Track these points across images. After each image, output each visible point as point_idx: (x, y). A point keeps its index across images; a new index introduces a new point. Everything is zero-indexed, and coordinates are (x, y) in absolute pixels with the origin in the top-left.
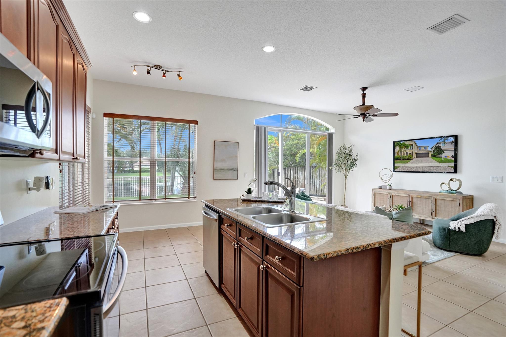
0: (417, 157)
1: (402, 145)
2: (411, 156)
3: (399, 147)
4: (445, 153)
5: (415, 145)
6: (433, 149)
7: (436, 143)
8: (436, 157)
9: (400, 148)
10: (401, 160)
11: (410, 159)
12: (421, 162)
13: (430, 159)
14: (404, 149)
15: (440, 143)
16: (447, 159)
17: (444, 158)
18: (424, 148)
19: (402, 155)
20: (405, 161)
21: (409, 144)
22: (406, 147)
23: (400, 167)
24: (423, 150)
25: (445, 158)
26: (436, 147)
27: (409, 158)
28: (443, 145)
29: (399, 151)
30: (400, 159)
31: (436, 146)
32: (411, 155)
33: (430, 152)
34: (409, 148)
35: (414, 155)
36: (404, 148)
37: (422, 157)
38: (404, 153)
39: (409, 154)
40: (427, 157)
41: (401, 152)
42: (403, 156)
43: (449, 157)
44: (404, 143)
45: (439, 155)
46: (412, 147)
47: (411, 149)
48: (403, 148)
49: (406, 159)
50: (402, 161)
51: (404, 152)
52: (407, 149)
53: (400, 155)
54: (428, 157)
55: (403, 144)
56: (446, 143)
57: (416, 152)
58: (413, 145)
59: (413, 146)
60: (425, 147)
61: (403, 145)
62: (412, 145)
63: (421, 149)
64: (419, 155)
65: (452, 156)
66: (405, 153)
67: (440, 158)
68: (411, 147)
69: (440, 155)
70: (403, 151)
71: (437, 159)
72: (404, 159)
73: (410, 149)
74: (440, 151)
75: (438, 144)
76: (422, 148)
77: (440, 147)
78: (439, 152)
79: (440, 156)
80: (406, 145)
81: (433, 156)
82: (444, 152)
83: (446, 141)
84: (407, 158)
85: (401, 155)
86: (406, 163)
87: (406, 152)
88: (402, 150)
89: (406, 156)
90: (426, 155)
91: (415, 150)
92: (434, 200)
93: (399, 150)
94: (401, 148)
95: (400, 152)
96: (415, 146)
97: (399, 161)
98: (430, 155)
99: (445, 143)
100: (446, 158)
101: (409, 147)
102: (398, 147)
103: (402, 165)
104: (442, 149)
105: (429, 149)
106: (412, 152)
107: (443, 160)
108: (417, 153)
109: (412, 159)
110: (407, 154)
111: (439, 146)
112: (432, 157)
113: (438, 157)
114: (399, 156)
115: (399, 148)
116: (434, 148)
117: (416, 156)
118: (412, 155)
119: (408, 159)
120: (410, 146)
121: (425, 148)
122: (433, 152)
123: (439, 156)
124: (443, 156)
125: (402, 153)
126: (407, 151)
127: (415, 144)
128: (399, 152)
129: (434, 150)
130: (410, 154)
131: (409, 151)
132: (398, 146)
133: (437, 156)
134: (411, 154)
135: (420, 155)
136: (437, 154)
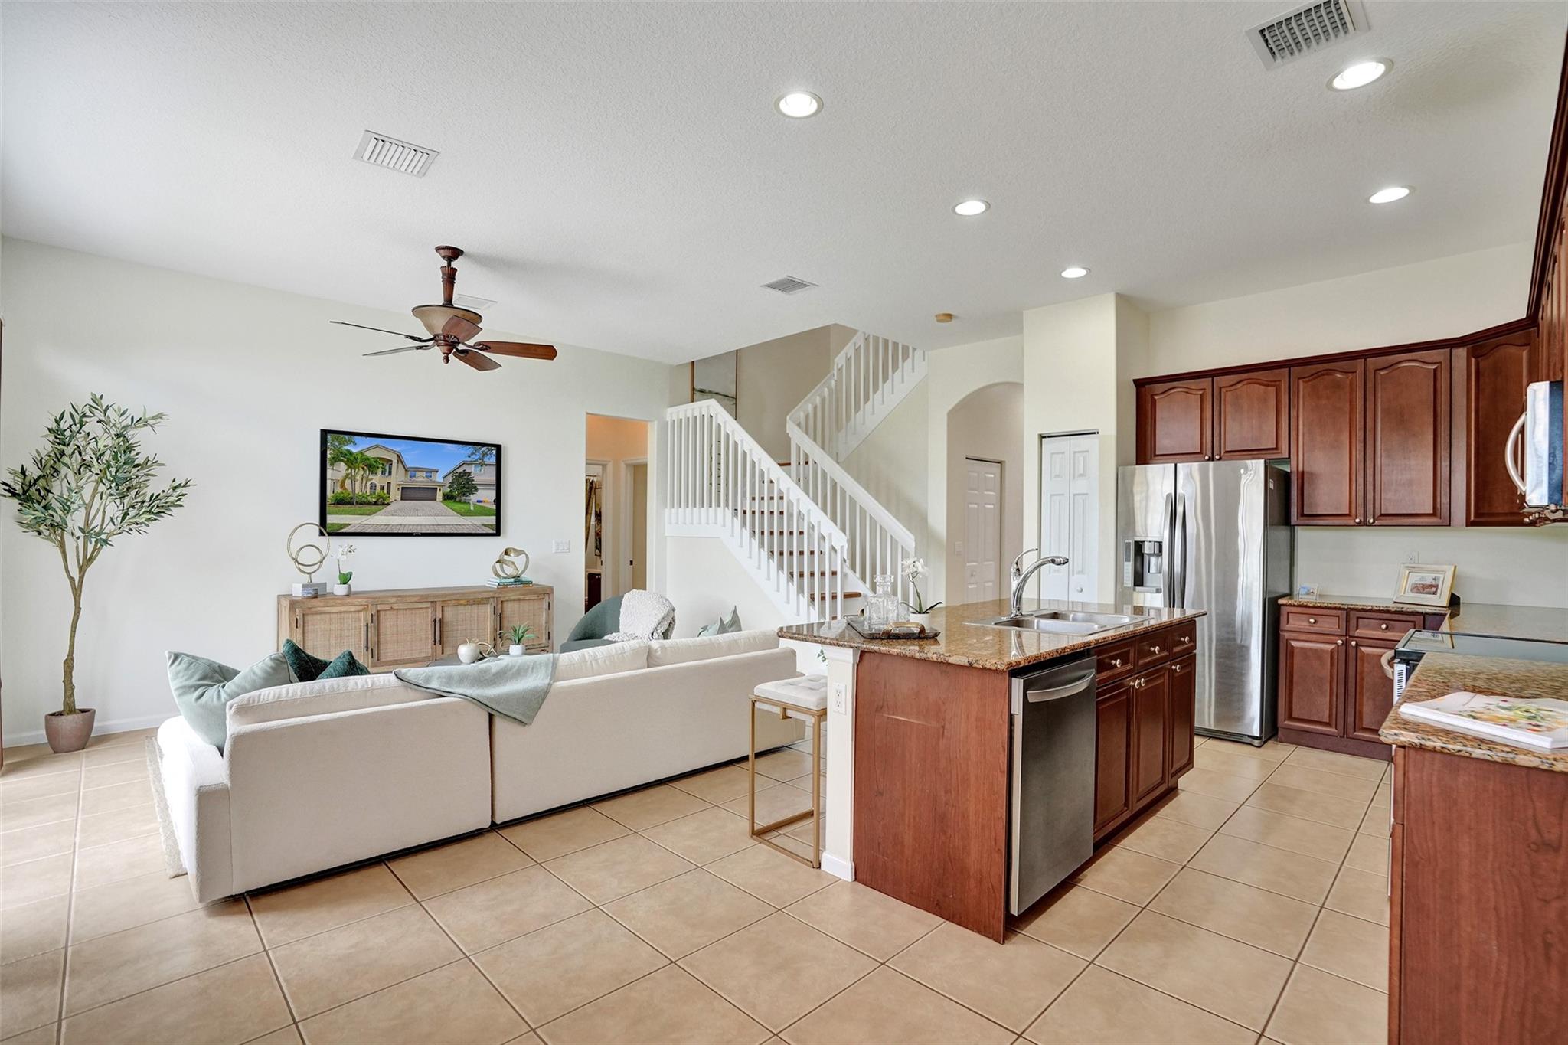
0: (402, 499)
1: (356, 459)
2: (385, 494)
4: (479, 491)
5: (398, 463)
6: (450, 479)
7: (459, 463)
8: (455, 501)
9: (349, 467)
10: (353, 504)
11: (381, 502)
12: (414, 512)
13: (439, 504)
14: (361, 472)
15: (470, 464)
16: (482, 507)
17: (475, 505)
18: (424, 474)
19: (357, 490)
20: (367, 507)
21: (378, 458)
22: (369, 466)
23: (350, 525)
24: (420, 479)
25: (477, 504)
26: (455, 474)
27: (378, 500)
28: (477, 468)
29: (345, 479)
30: (351, 503)
31: (458, 471)
32: (385, 491)
33: (440, 486)
34: (381, 470)
35: (395, 494)
36: (363, 468)
38: (364, 484)
39: (378, 488)
40: (432, 500)
41: (354, 481)
42: (361, 493)
43: (488, 502)
44: (362, 453)
45: (464, 495)
46: (390, 469)
47: (387, 474)
48: (361, 469)
49: (369, 504)
50: (358, 507)
51: (364, 482)
52: (374, 473)
53: (350, 489)
54: (434, 499)
55: (359, 456)
56: (485, 465)
57: (399, 485)
58: (391, 461)
59: (391, 464)
60: (431, 471)
61: (358, 461)
62: (389, 462)
63: (414, 476)
64: (408, 493)
66: (366, 485)
67: (465, 503)
68: (387, 468)
69: (467, 496)
70: (358, 478)
71: (457, 506)
72: (362, 503)
73: (383, 473)
74: (467, 486)
75: (464, 466)
76: (418, 474)
77: (469, 474)
78: (464, 487)
80: (369, 459)
81: (448, 497)
82: (477, 490)
83: (484, 459)
84: (374, 500)
85: (354, 490)
86: (369, 515)
87: (368, 484)
88: (355, 476)
89: (368, 493)
90: (427, 493)
91: (397, 478)
92: (499, 607)
93: (347, 475)
94: (351, 468)
95: (350, 481)
96: (398, 467)
97: (347, 507)
98: (439, 496)
99: (482, 464)
100: (480, 504)
101: (378, 468)
102: (342, 464)
103: (356, 519)
104: (473, 480)
105: (439, 478)
106: (389, 484)
107: (472, 508)
108: (402, 488)
109: (388, 504)
110: (373, 487)
111: (467, 471)
112: (445, 500)
113: (460, 501)
114: (346, 494)
115: (347, 470)
116: (451, 475)
117: (400, 497)
118: (388, 492)
119: (375, 503)
120: (383, 464)
121: (428, 474)
122: (450, 487)
123: (463, 498)
124: (473, 498)
125: (358, 484)
126: (371, 479)
127: (399, 458)
128: (348, 482)
129: (453, 483)
130: (382, 488)
131: (378, 479)
132: (342, 461)
133: (458, 499)
134: (386, 488)
135: (412, 493)
136: (459, 494)
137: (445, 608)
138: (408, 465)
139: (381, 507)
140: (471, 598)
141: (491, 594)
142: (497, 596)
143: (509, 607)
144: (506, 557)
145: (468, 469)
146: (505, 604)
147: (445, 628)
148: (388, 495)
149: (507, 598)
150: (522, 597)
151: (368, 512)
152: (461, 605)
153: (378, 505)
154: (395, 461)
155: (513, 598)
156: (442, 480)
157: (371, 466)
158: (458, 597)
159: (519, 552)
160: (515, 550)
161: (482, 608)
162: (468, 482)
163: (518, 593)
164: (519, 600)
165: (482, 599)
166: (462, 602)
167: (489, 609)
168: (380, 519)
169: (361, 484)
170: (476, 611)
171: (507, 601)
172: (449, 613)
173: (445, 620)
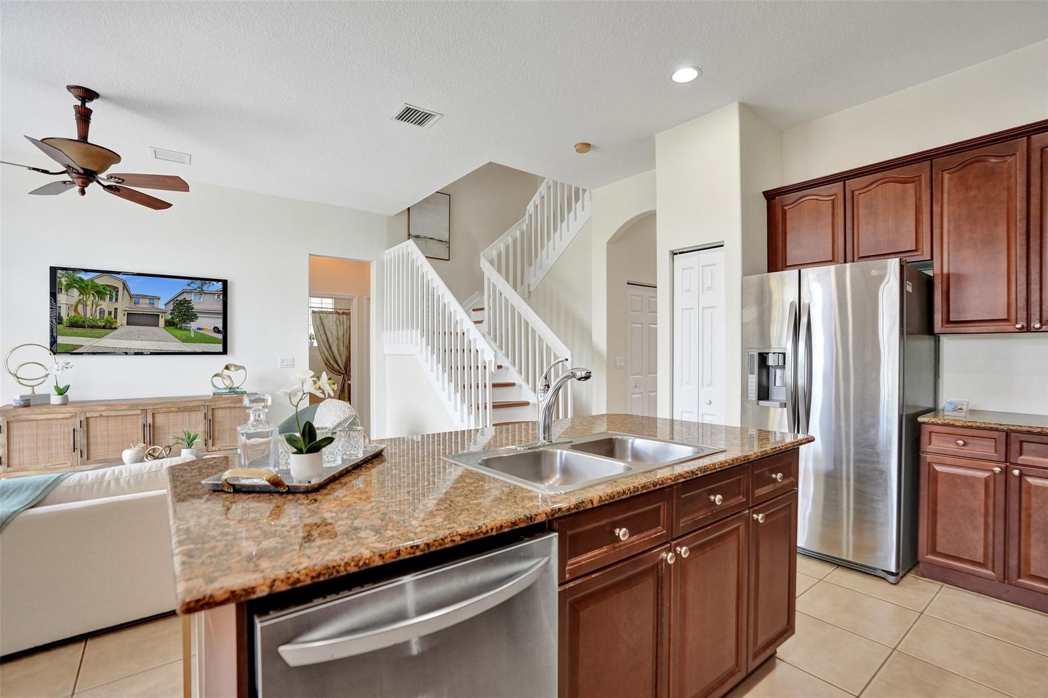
0: (127, 324)
1: (87, 285)
2: (112, 319)
3: (80, 292)
4: (199, 319)
5: (124, 291)
6: (171, 306)
7: (179, 291)
8: (176, 328)
10: (85, 327)
11: (109, 327)
12: (138, 336)
13: (161, 330)
14: (92, 297)
15: (190, 292)
16: (202, 334)
17: (195, 330)
18: (147, 301)
19: (88, 315)
20: (97, 331)
21: (107, 285)
22: (98, 292)
24: (144, 306)
25: (199, 331)
26: (178, 302)
27: (106, 324)
28: (198, 297)
31: (177, 299)
32: (113, 316)
33: (162, 312)
34: (108, 296)
35: (122, 319)
36: (94, 295)
37: (143, 325)
38: (94, 309)
39: (106, 313)
40: (154, 326)
41: (85, 306)
42: (91, 318)
43: (208, 330)
44: (92, 280)
45: (184, 322)
46: (117, 295)
47: (114, 300)
48: (91, 295)
49: (99, 327)
50: (88, 331)
51: (94, 307)
52: (103, 299)
53: (82, 314)
54: (157, 325)
56: (206, 294)
57: (125, 311)
58: (118, 288)
59: (118, 291)
61: (91, 288)
62: (116, 289)
63: (139, 303)
64: (133, 319)
65: (214, 328)
66: (96, 310)
67: (185, 329)
68: (114, 295)
69: (188, 323)
71: (178, 332)
72: (93, 327)
73: (111, 299)
74: (187, 314)
75: (184, 294)
76: (142, 301)
77: (189, 302)
78: (184, 314)
79: (188, 325)
80: (98, 286)
81: (169, 324)
82: (197, 317)
83: (205, 288)
84: (103, 324)
85: (85, 314)
86: (99, 337)
87: (98, 309)
89: (98, 318)
90: (151, 319)
91: (123, 304)
92: (210, 413)
94: (83, 294)
97: (84, 331)
98: (162, 322)
99: (202, 293)
101: (106, 294)
105: (161, 305)
106: (116, 309)
108: (128, 314)
109: (115, 328)
110: (102, 312)
111: (187, 299)
112: (166, 326)
113: (181, 328)
116: (172, 302)
117: (126, 322)
118: (115, 317)
119: (104, 327)
120: (110, 291)
121: (151, 301)
122: (171, 314)
123: (184, 325)
124: (193, 325)
125: (89, 308)
126: (101, 305)
127: (125, 286)
128: (80, 307)
129: (174, 310)
130: (110, 313)
131: (106, 305)
133: (179, 326)
134: (113, 313)
135: (137, 319)
136: (180, 321)
137: (156, 415)
138: (133, 292)
139: (109, 331)
140: (184, 406)
141: (202, 403)
142: (207, 404)
143: (220, 414)
144: (226, 372)
145: (188, 297)
146: (216, 411)
147: (156, 432)
148: (115, 320)
149: (218, 406)
150: (232, 405)
151: (97, 335)
152: (172, 412)
153: (106, 328)
154: (121, 289)
155: (223, 406)
156: (163, 307)
157: (100, 293)
158: (169, 405)
159: (238, 368)
160: (235, 366)
161: (194, 414)
162: (188, 310)
163: (229, 401)
164: (230, 408)
165: (192, 407)
166: (173, 409)
167: (201, 416)
168: (107, 342)
169: (92, 309)
170: (188, 417)
171: (218, 408)
172: (160, 420)
173: (156, 425)
